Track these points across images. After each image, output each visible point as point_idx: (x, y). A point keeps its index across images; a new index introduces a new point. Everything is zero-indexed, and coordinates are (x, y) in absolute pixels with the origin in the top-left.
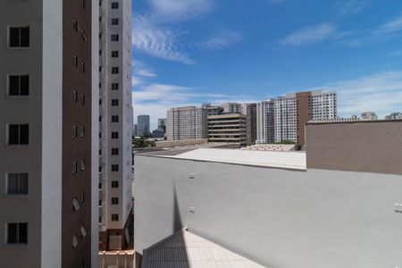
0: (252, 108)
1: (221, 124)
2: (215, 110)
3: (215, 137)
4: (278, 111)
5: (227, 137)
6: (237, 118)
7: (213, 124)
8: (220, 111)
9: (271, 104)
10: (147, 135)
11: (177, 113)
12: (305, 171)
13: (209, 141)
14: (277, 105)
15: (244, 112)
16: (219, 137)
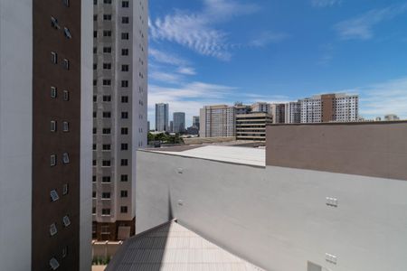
0: (281, 108)
1: (248, 122)
2: (243, 109)
3: (243, 135)
4: (304, 112)
5: (254, 135)
6: (264, 118)
7: (241, 123)
8: (249, 110)
9: (299, 104)
10: (183, 132)
11: (209, 111)
12: (264, 167)
13: (237, 139)
14: (304, 106)
15: (273, 112)
16: (246, 135)
